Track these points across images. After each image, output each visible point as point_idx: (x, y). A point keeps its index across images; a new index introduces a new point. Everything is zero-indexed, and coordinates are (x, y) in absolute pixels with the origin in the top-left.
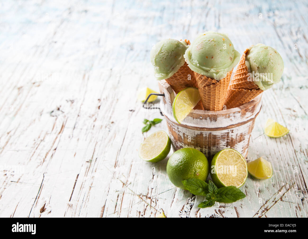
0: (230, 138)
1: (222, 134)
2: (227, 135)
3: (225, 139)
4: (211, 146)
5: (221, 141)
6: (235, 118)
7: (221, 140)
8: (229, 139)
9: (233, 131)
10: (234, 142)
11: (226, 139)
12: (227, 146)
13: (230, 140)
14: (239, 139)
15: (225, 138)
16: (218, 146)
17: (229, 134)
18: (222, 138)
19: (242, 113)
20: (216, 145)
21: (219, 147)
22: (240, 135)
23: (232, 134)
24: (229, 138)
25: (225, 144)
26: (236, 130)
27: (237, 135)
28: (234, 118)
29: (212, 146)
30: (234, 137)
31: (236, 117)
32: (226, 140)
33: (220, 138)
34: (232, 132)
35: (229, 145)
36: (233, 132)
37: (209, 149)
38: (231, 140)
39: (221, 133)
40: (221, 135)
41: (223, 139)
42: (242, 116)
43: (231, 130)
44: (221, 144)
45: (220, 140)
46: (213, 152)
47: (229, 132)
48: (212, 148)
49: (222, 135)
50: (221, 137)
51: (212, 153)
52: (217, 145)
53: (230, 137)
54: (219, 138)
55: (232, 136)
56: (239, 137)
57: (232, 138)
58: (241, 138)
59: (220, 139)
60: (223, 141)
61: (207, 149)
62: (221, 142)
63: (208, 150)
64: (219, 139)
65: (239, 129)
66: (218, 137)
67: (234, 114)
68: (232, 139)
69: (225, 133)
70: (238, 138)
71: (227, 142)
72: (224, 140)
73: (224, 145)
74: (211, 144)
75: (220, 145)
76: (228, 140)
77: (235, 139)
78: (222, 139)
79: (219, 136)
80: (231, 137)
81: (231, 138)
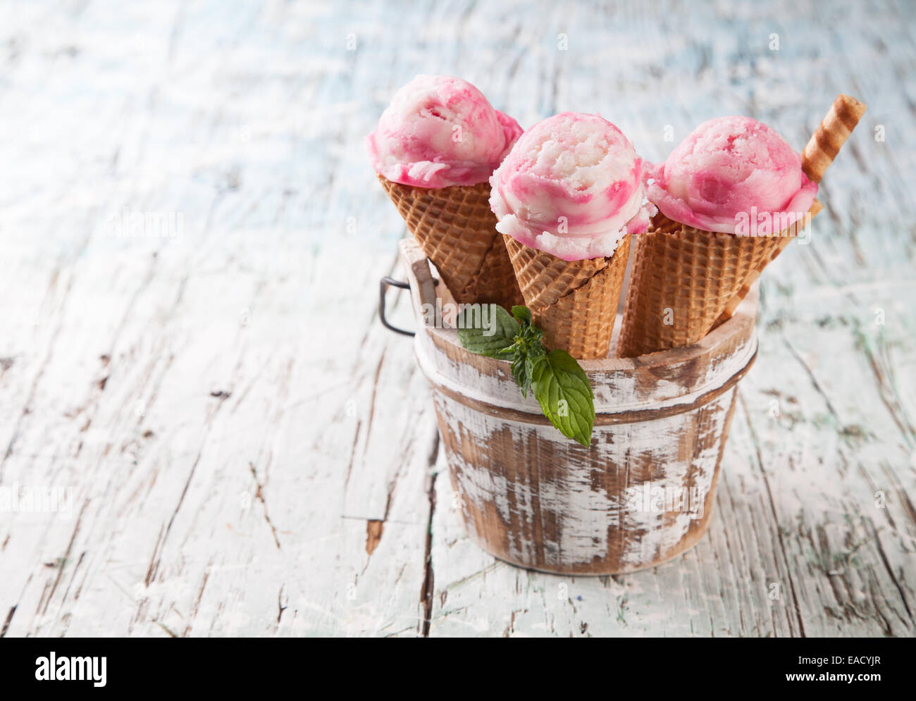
0: (602, 460)
1: (573, 443)
2: (589, 448)
3: (583, 460)
4: (540, 479)
5: (573, 467)
6: (615, 391)
7: (570, 460)
8: (599, 462)
9: (613, 439)
10: (619, 475)
11: (588, 462)
12: (594, 487)
13: (601, 467)
14: (637, 470)
15: (586, 458)
16: (563, 482)
17: (598, 445)
18: (572, 456)
19: (642, 380)
20: (555, 475)
21: (565, 486)
22: (639, 457)
23: (609, 447)
24: (598, 459)
25: (585, 477)
26: (623, 434)
27: (628, 454)
28: (612, 392)
29: (542, 477)
30: (618, 459)
31: (619, 391)
32: (590, 465)
33: (568, 453)
34: (609, 441)
35: (603, 487)
36: (613, 443)
37: (535, 488)
38: (606, 468)
40: (568, 445)
41: (578, 461)
42: (642, 392)
43: (602, 433)
44: (571, 475)
45: (568, 462)
46: (547, 500)
47: (597, 438)
48: (543, 487)
49: (571, 445)
50: (569, 451)
51: (545, 502)
52: (558, 478)
53: (601, 456)
54: (562, 454)
55: (610, 456)
56: (637, 462)
57: (608, 463)
58: (645, 467)
59: (568, 457)
60: (577, 468)
61: (527, 488)
62: (572, 470)
63: (532, 492)
64: (564, 456)
65: (633, 434)
66: (560, 450)
67: (608, 377)
68: (611, 468)
70: (633, 466)
71: (594, 474)
72: (583, 463)
73: (584, 483)
74: (540, 470)
75: (569, 478)
76: (594, 465)
77: (622, 465)
78: (574, 459)
79: (562, 448)
80: (608, 458)
81: (606, 459)
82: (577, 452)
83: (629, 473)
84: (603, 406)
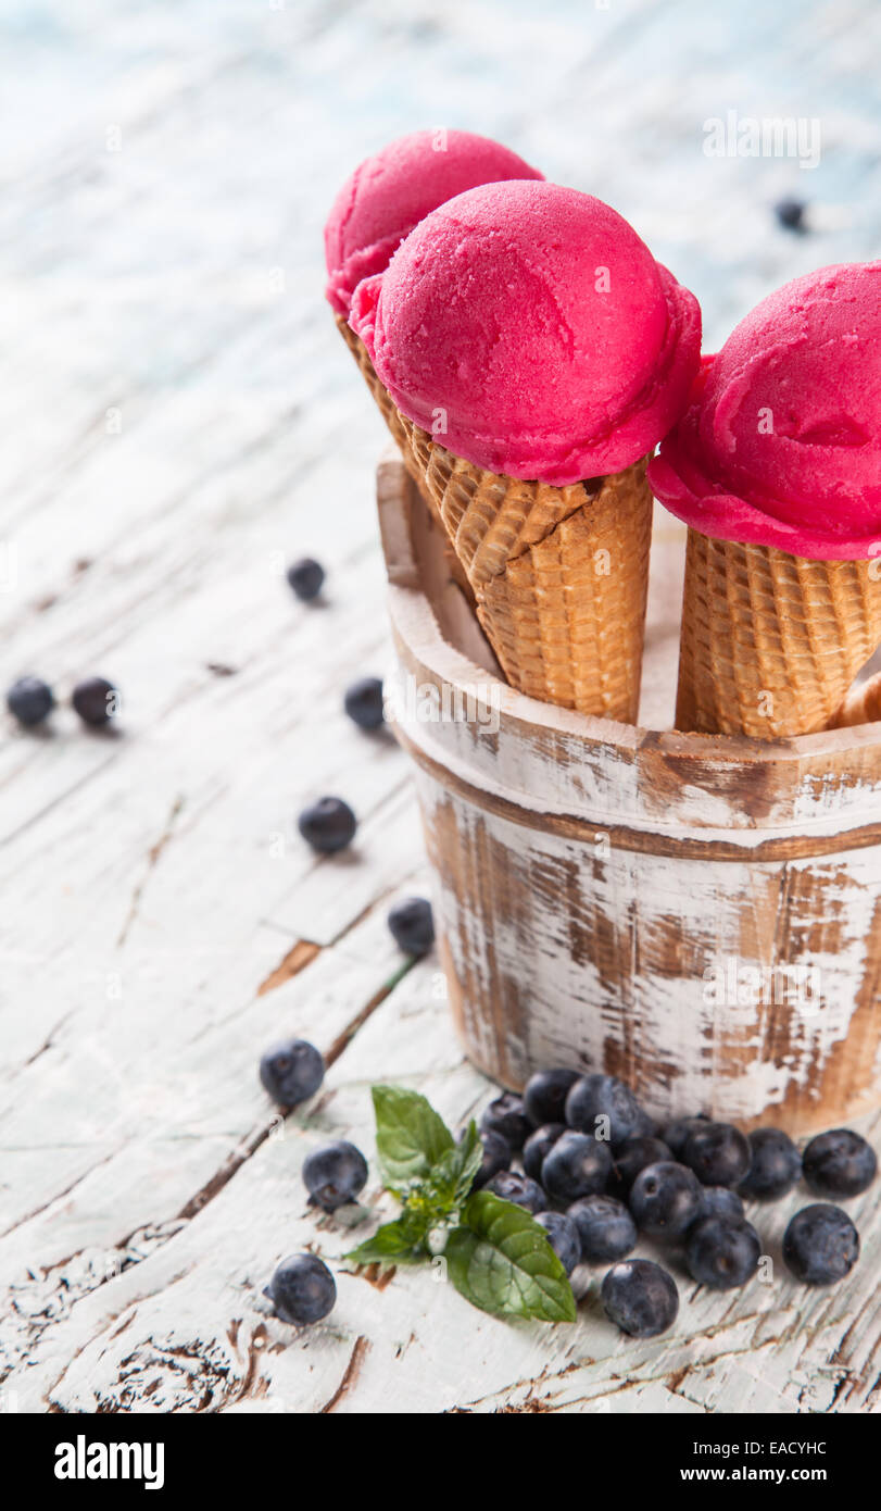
0: (588, 909)
1: (537, 858)
2: (564, 877)
3: (555, 897)
4: (494, 913)
5: (538, 905)
6: (603, 783)
7: (535, 892)
8: (583, 911)
9: (606, 872)
10: (619, 946)
11: (563, 903)
12: (576, 956)
13: (587, 921)
14: (651, 946)
15: (559, 894)
16: (527, 929)
17: (577, 879)
18: (538, 886)
19: (651, 775)
20: (514, 914)
21: (528, 937)
22: (657, 923)
23: (599, 886)
24: (580, 904)
25: (561, 931)
26: (622, 869)
27: (633, 910)
28: (597, 783)
29: (497, 911)
30: (616, 914)
31: (610, 784)
32: (569, 911)
33: (531, 875)
34: (598, 875)
35: (592, 959)
36: (604, 880)
37: (489, 928)
38: (594, 925)
39: (532, 850)
40: (529, 861)
41: (546, 896)
42: (653, 798)
43: (585, 855)
44: (538, 920)
45: (532, 896)
46: (505, 956)
47: (576, 862)
48: (498, 929)
49: (535, 863)
50: (534, 872)
51: (504, 960)
52: (518, 920)
53: (586, 901)
54: (521, 876)
55: (601, 904)
56: (652, 932)
57: (599, 917)
58: (670, 947)
59: (531, 883)
60: (547, 910)
62: (540, 911)
63: (486, 934)
64: (526, 881)
65: (641, 874)
66: (518, 868)
67: (590, 752)
68: (605, 928)
69: (555, 860)
70: (645, 937)
71: (575, 931)
72: (555, 903)
73: (559, 943)
75: (537, 926)
76: (573, 913)
77: (623, 930)
78: (541, 890)
79: (520, 864)
80: (598, 908)
81: (594, 909)
82: (544, 879)
83: (638, 950)
84: (583, 805)
